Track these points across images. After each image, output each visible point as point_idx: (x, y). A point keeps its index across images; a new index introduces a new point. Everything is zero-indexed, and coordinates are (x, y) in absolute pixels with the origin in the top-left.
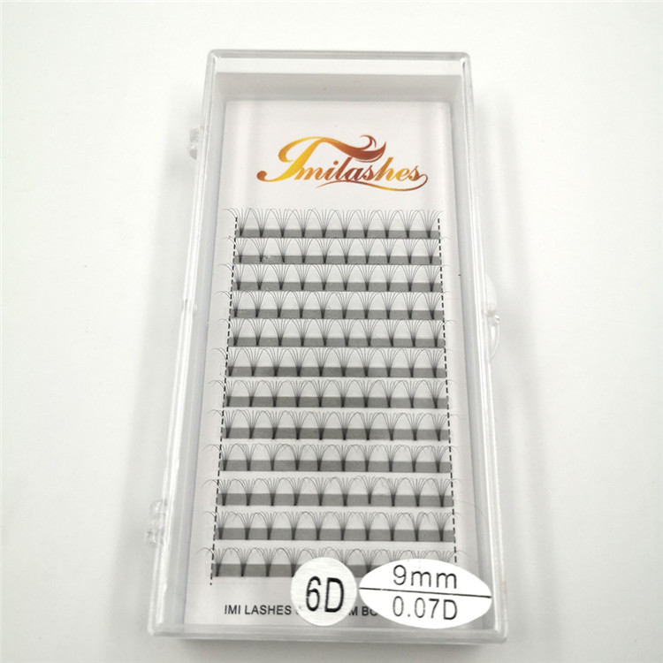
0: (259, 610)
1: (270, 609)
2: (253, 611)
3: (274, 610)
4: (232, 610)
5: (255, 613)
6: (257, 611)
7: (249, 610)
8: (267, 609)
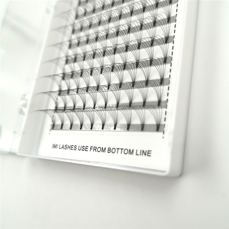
0: (64, 147)
1: (68, 147)
2: (62, 147)
3: (70, 147)
4: (55, 146)
5: (63, 148)
6: (63, 147)
7: (61, 147)
8: (67, 147)
